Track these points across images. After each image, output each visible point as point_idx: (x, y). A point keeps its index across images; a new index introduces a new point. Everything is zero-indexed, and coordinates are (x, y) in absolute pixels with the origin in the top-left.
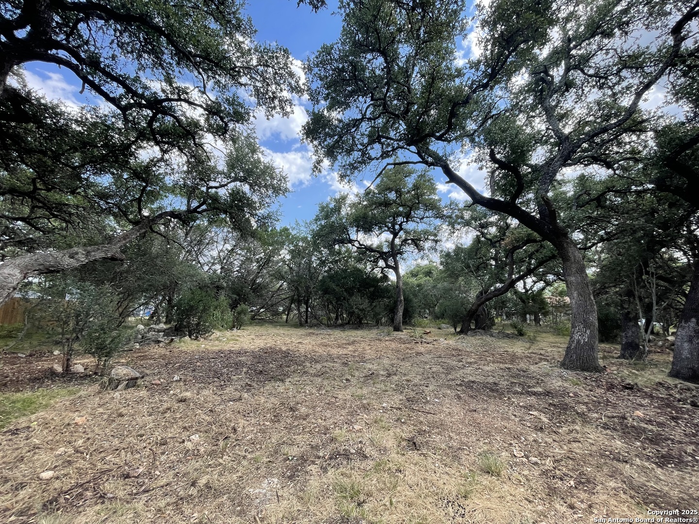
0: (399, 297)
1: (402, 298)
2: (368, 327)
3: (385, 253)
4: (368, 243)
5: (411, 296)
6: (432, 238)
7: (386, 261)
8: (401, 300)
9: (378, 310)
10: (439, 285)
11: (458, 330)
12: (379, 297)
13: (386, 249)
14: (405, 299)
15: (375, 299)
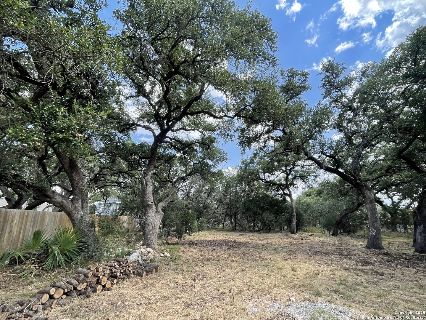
0: (293, 213)
3: (283, 185)
7: (283, 191)
8: (294, 215)
11: (331, 233)
12: (281, 213)
13: (284, 182)
14: (297, 215)
15: (278, 214)
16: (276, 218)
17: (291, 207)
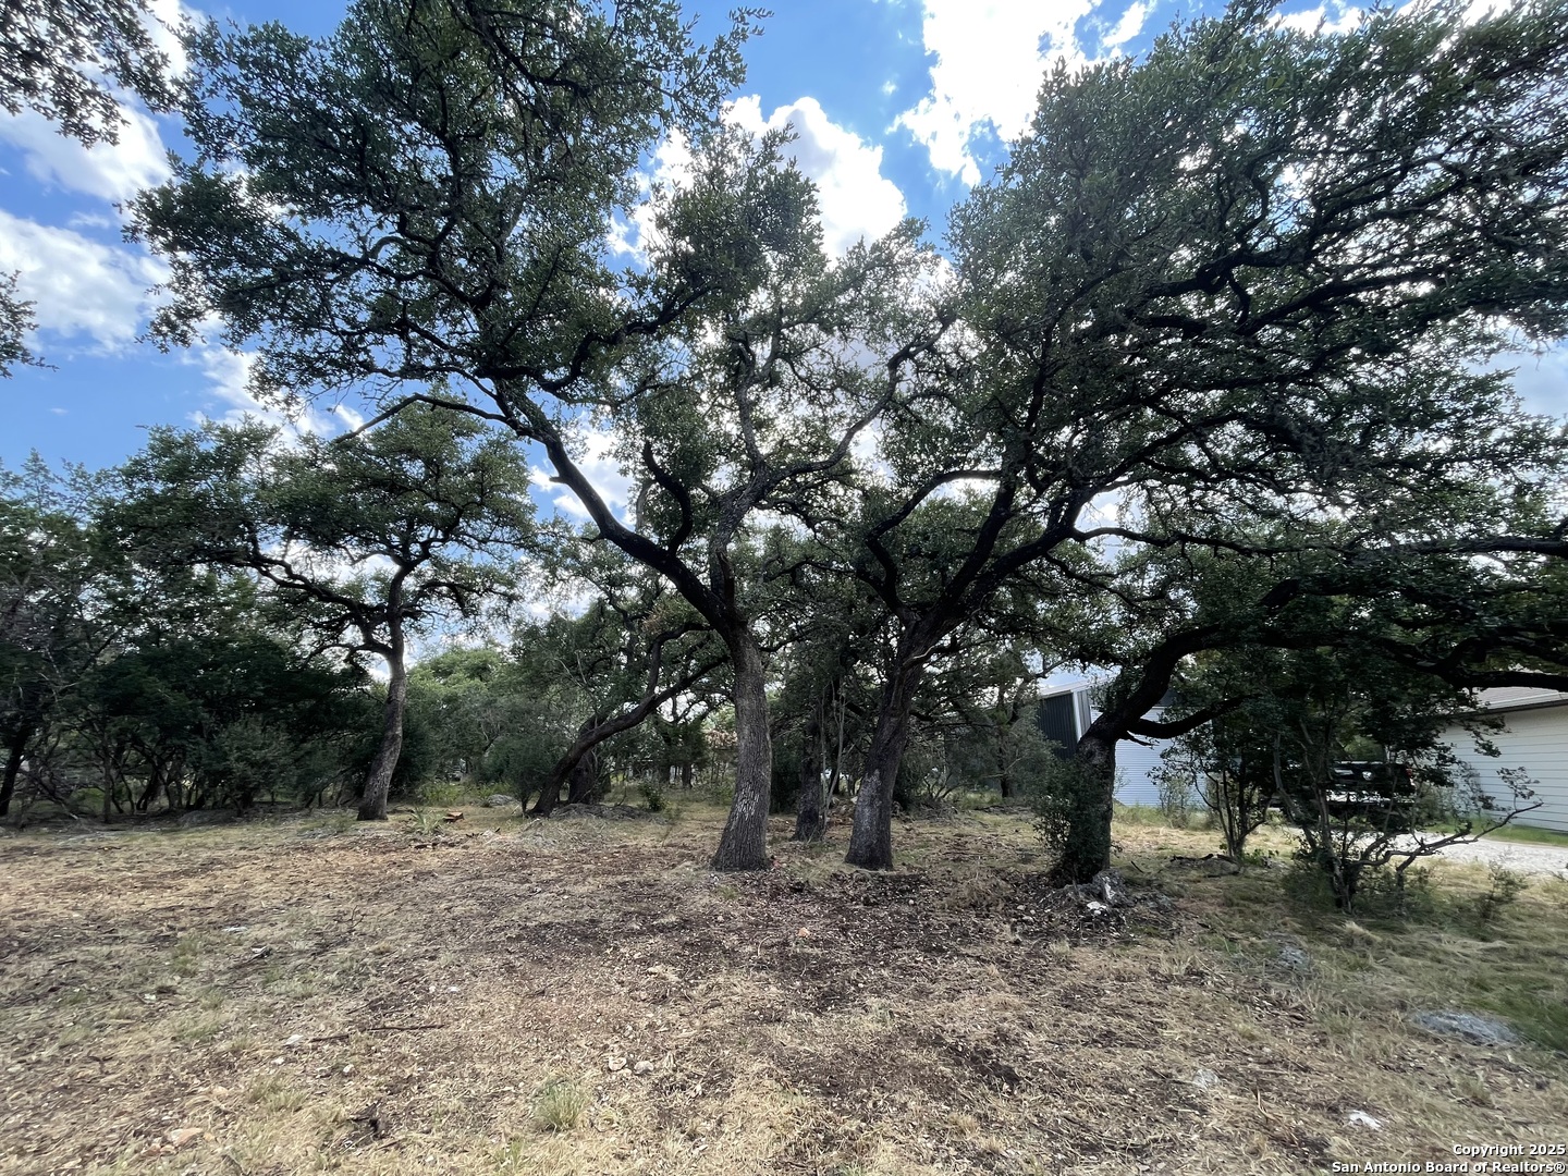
0: (392, 727)
1: (399, 731)
2: (275, 812)
3: (369, 609)
4: (320, 573)
5: (425, 725)
6: (503, 589)
7: (367, 630)
9: (315, 763)
10: (502, 701)
11: (531, 806)
12: (327, 727)
16: (297, 749)
17: (388, 704)
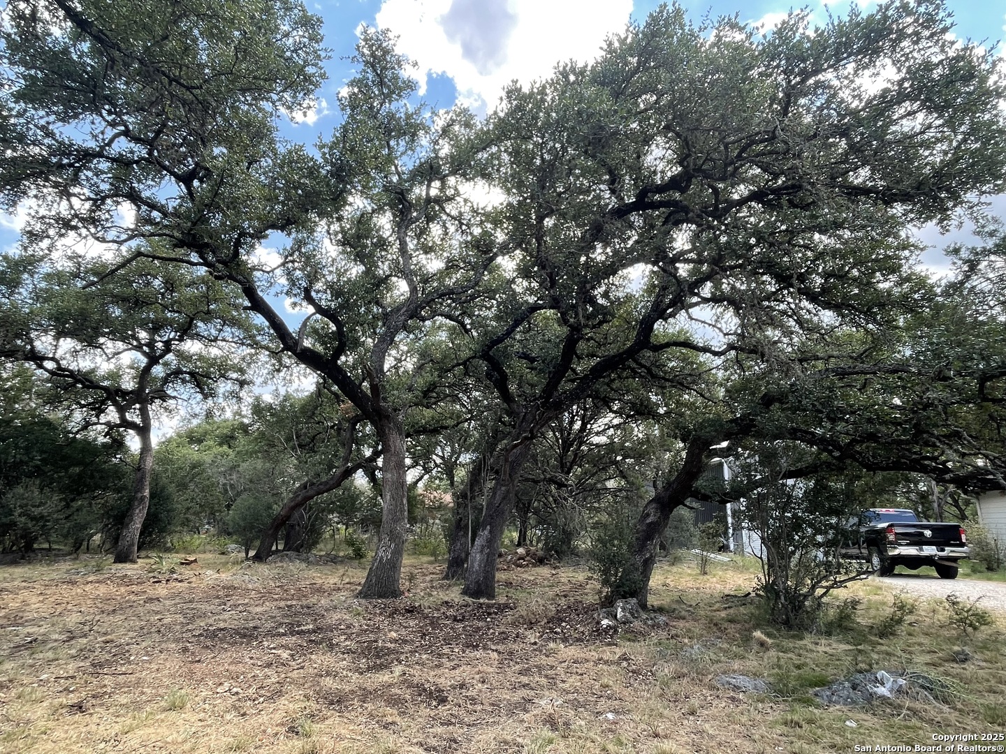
0: (140, 489)
1: (147, 493)
8: (143, 498)
12: (92, 489)
13: (128, 384)
14: (152, 495)
15: (80, 494)
16: (68, 506)
17: (139, 469)
